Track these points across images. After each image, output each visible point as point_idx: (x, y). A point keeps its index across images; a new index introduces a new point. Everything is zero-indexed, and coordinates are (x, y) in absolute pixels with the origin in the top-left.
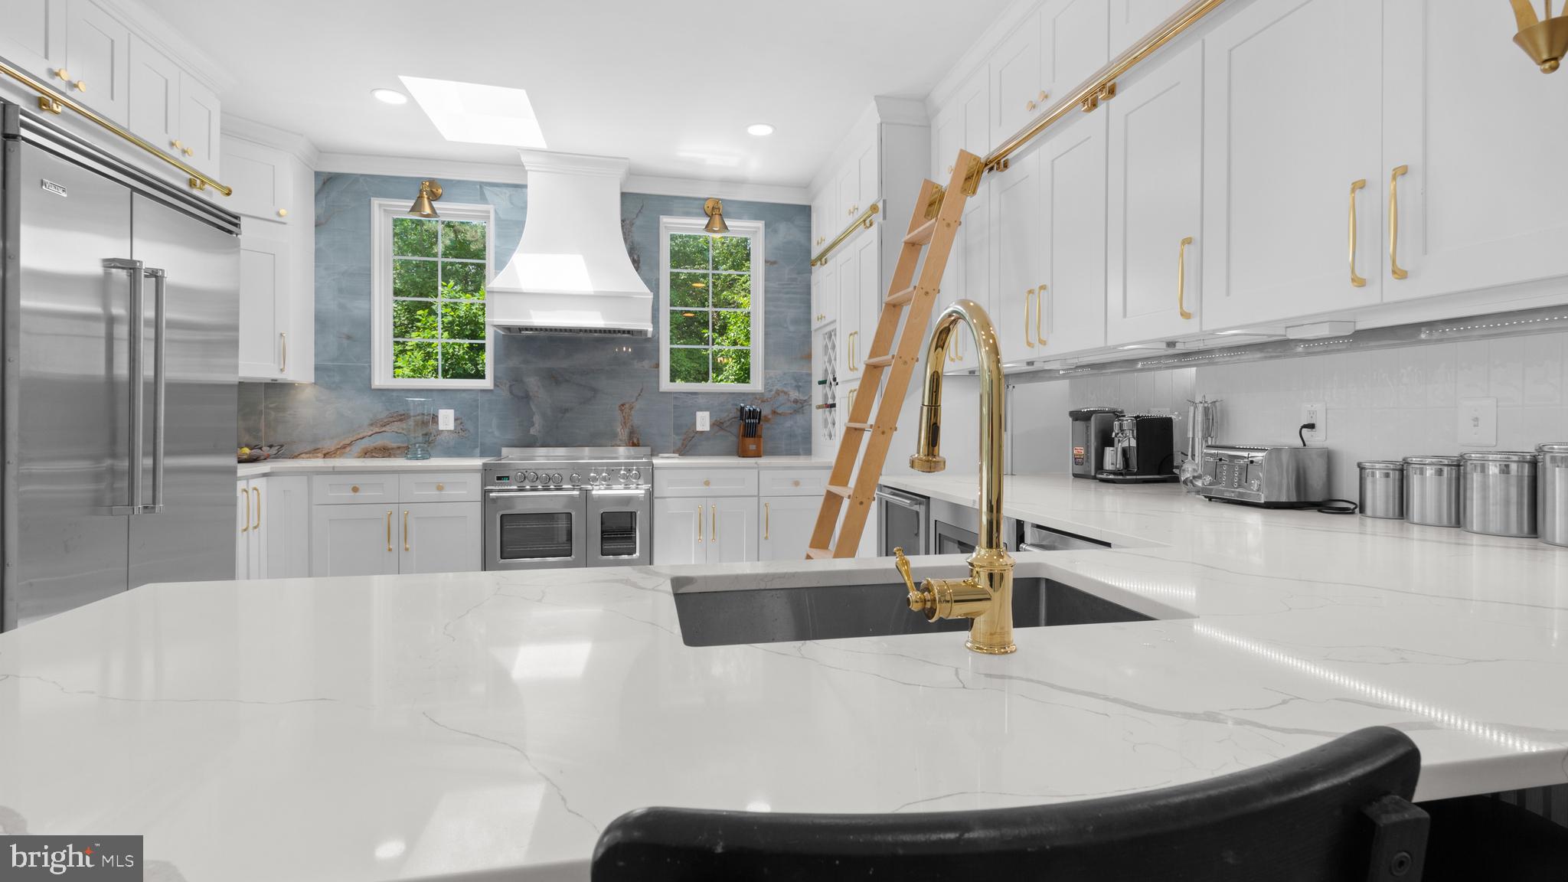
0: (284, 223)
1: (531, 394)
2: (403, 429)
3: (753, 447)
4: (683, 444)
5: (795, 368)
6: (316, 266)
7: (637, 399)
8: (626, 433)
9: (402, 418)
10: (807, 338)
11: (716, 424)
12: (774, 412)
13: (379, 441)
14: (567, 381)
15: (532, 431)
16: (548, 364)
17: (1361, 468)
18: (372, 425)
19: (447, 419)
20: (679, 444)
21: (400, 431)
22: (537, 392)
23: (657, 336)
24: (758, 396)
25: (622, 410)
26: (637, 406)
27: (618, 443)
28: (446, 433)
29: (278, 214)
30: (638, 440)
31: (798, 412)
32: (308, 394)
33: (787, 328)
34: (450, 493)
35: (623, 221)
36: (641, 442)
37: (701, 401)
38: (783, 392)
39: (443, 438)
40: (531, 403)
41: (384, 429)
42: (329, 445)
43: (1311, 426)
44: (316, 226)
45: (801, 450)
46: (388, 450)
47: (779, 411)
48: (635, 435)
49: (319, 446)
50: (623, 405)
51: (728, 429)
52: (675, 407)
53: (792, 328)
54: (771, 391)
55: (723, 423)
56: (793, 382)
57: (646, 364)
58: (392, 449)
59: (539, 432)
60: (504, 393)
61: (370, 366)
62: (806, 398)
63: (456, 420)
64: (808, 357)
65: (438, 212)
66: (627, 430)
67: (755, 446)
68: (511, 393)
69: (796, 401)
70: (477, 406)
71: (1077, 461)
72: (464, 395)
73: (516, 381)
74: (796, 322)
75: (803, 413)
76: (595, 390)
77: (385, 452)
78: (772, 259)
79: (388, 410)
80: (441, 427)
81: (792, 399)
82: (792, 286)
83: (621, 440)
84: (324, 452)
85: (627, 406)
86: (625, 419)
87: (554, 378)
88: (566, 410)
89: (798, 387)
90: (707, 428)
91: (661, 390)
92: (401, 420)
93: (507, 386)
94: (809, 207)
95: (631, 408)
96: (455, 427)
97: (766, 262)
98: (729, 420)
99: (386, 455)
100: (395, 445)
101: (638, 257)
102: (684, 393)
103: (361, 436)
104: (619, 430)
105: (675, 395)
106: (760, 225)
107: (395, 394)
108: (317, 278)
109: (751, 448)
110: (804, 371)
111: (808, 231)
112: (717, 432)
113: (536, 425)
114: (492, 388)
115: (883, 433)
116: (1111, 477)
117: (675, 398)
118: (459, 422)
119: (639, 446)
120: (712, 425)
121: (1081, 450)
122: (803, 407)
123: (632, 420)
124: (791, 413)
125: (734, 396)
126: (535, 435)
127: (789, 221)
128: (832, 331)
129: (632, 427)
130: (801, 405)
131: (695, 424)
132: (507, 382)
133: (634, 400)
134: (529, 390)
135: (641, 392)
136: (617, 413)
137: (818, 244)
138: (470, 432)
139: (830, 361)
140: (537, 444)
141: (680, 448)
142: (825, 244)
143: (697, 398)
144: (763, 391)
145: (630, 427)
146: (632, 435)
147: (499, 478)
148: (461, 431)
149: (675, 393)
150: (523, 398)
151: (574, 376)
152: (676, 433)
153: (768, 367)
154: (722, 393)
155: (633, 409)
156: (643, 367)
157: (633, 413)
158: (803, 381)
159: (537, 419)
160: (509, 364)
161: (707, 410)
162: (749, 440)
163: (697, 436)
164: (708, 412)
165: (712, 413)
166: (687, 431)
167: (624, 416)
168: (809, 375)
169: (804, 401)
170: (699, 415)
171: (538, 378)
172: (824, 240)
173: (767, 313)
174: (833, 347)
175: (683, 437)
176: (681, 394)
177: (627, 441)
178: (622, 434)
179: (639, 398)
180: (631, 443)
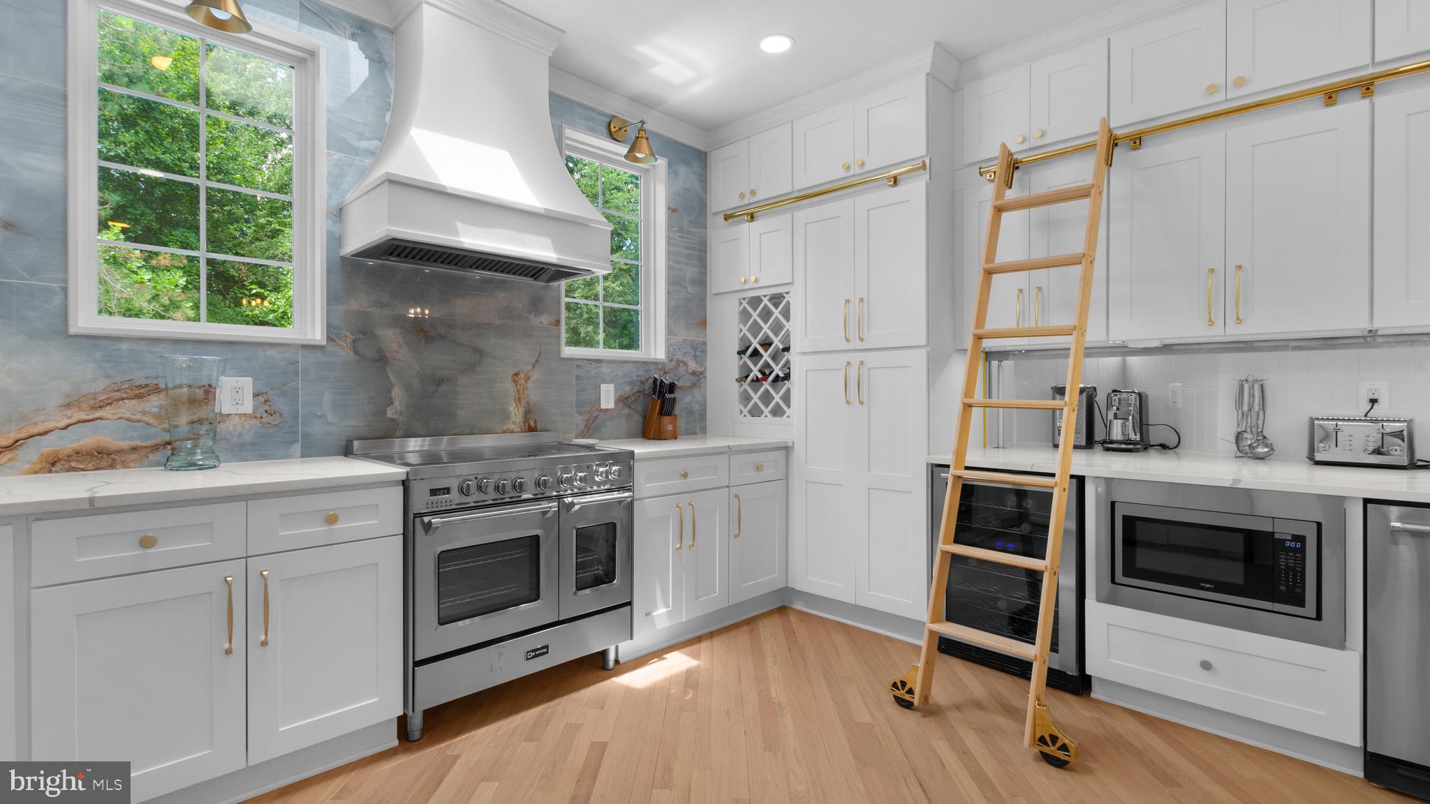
1: (388, 355)
2: (144, 413)
3: (670, 427)
4: (586, 425)
5: (693, 336)
7: (534, 367)
8: (520, 412)
9: (143, 391)
10: (703, 299)
11: (622, 400)
13: (87, 438)
14: (443, 338)
15: (390, 413)
18: (70, 406)
19: (236, 394)
20: (582, 427)
21: (138, 416)
22: (398, 352)
24: (661, 367)
25: (515, 382)
26: (535, 376)
27: (512, 427)
28: (237, 418)
30: (535, 423)
31: (695, 385)
33: (686, 288)
36: (539, 426)
37: (606, 370)
38: (683, 361)
39: (231, 428)
40: (388, 370)
41: (97, 414)
43: (1373, 401)
45: (701, 430)
46: (109, 454)
47: (679, 384)
48: (532, 416)
50: (517, 374)
51: (633, 406)
52: (578, 377)
53: (690, 289)
54: (672, 361)
55: (627, 399)
56: (691, 350)
57: (545, 319)
58: (120, 451)
59: (401, 414)
60: (344, 352)
61: (65, 289)
62: (702, 370)
63: (256, 395)
64: (703, 323)
66: (522, 409)
67: (672, 426)
68: (355, 352)
69: (694, 373)
70: (296, 373)
72: (271, 352)
73: (364, 333)
74: (693, 281)
75: (700, 387)
76: (480, 352)
78: (674, 206)
79: (107, 376)
80: (226, 408)
81: (690, 371)
82: (691, 241)
83: (514, 423)
85: (522, 375)
86: (519, 394)
87: (422, 334)
88: (441, 381)
89: (695, 357)
90: (611, 405)
91: (563, 356)
92: (139, 397)
93: (349, 340)
94: (706, 154)
95: (527, 379)
96: (255, 408)
97: (669, 208)
98: (633, 395)
99: (104, 464)
100: (125, 444)
102: (588, 360)
103: (39, 429)
104: (512, 409)
105: (576, 364)
106: (662, 162)
107: (124, 346)
109: (668, 429)
110: (701, 339)
111: (704, 180)
112: (622, 410)
113: (397, 404)
114: (324, 343)
117: (578, 366)
118: (261, 399)
119: (536, 431)
120: (617, 401)
122: (699, 379)
123: (527, 395)
124: (689, 387)
125: (638, 365)
126: (394, 420)
127: (688, 163)
128: (765, 296)
129: (528, 404)
130: (698, 377)
131: (599, 400)
132: (348, 334)
133: (530, 368)
134: (384, 349)
135: (539, 357)
136: (510, 385)
137: (742, 196)
138: (281, 415)
139: (755, 329)
140: (398, 433)
141: (583, 431)
142: (759, 197)
143: (600, 367)
144: (666, 361)
145: (526, 405)
146: (528, 416)
147: (434, 492)
148: (265, 415)
149: (577, 359)
150: (375, 361)
151: (452, 331)
152: (579, 413)
153: (670, 332)
154: (627, 362)
155: (529, 380)
156: (541, 323)
157: (530, 385)
158: (699, 351)
159: (397, 393)
160: (354, 305)
161: (611, 382)
162: (666, 419)
163: (601, 414)
164: (613, 385)
165: (615, 387)
166: (591, 410)
167: (518, 390)
168: (705, 343)
169: (701, 372)
170: (604, 387)
171: (398, 331)
172: (755, 193)
173: (669, 268)
174: (766, 315)
175: (585, 417)
176: (585, 361)
177: (521, 424)
178: (515, 414)
179: (536, 365)
180: (526, 427)
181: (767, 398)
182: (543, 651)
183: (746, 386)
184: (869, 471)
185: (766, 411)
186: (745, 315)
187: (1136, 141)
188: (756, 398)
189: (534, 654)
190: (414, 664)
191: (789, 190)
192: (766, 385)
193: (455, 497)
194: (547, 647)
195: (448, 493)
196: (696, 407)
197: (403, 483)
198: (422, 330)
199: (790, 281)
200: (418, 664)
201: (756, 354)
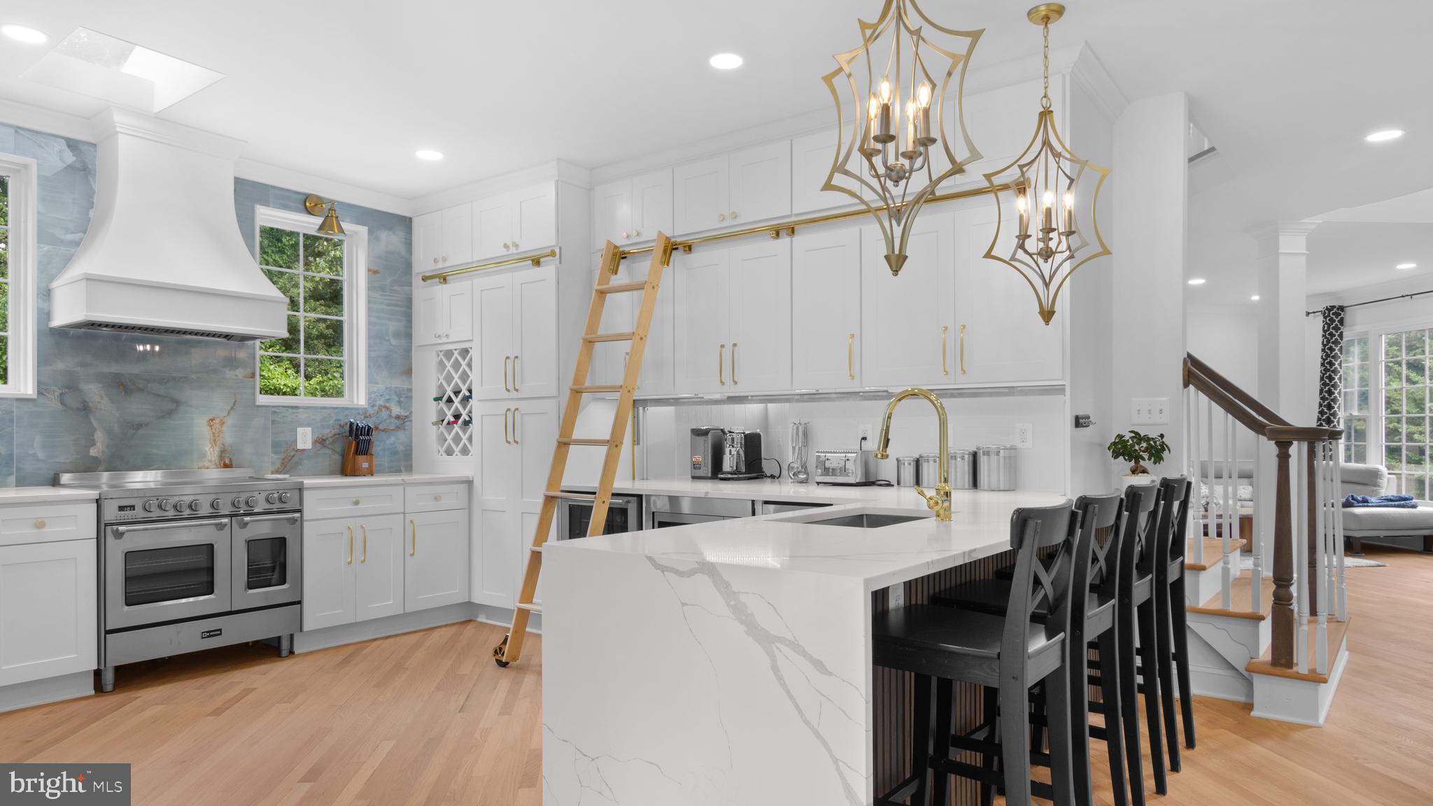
1: (91, 405)
3: (365, 465)
4: (282, 463)
5: (397, 383)
8: (216, 453)
10: (408, 352)
11: (320, 442)
12: (377, 428)
14: (141, 390)
15: (93, 452)
16: (115, 368)
17: (898, 460)
20: (278, 465)
22: (99, 402)
24: (361, 412)
25: (211, 426)
26: (230, 421)
27: (207, 464)
30: (231, 460)
31: (400, 428)
33: (389, 341)
36: (234, 463)
37: (303, 416)
38: (385, 407)
40: (91, 417)
43: (864, 439)
45: (403, 469)
47: (381, 427)
48: (228, 455)
50: (212, 420)
51: (331, 447)
52: (273, 422)
53: (393, 342)
54: (373, 406)
55: (324, 440)
56: (395, 397)
57: (240, 373)
59: (103, 452)
60: (52, 404)
62: (408, 414)
64: (409, 372)
66: (217, 449)
67: (367, 464)
68: (63, 403)
69: (398, 417)
70: (12, 421)
71: (695, 466)
73: (70, 388)
74: (397, 335)
75: (405, 429)
76: (177, 402)
78: (375, 268)
81: (394, 415)
82: (394, 298)
83: (210, 461)
85: (217, 421)
86: (214, 436)
87: (122, 387)
88: (139, 426)
89: (399, 402)
90: (309, 446)
91: (258, 403)
93: (58, 394)
94: (410, 219)
95: (222, 423)
97: (369, 270)
98: (332, 437)
102: (284, 407)
104: (207, 449)
105: (274, 409)
106: (363, 230)
109: (364, 466)
110: (406, 387)
111: (409, 243)
112: (319, 450)
113: (99, 445)
114: (35, 397)
115: (617, 446)
116: (730, 476)
117: (274, 412)
119: (231, 467)
120: (315, 442)
121: (699, 458)
122: (404, 423)
123: (222, 438)
124: (393, 430)
125: (336, 411)
126: (97, 457)
127: (390, 229)
128: (456, 350)
129: (223, 445)
130: (403, 421)
131: (296, 441)
132: (56, 389)
133: (226, 414)
134: (88, 400)
135: (234, 405)
136: (206, 430)
137: (435, 261)
139: (449, 379)
140: (99, 468)
141: (279, 468)
142: (449, 263)
143: (297, 413)
144: (366, 406)
145: (222, 446)
146: (224, 455)
147: (121, 508)
149: (273, 407)
150: (80, 410)
151: (150, 385)
152: (275, 453)
153: (371, 380)
154: (324, 408)
155: (224, 425)
156: (236, 376)
157: (224, 428)
158: (405, 397)
159: (99, 436)
160: (61, 365)
161: (308, 425)
162: (361, 458)
163: (298, 453)
164: (310, 429)
165: (312, 429)
166: (287, 450)
167: (213, 433)
168: (410, 390)
169: (406, 416)
170: (300, 430)
171: (100, 385)
172: (446, 260)
173: (370, 324)
174: (457, 366)
175: (282, 456)
176: (281, 408)
177: (217, 461)
178: (211, 453)
179: (231, 412)
180: (222, 465)
181: (457, 439)
182: (218, 632)
183: (442, 428)
184: (522, 497)
185: (457, 450)
186: (441, 365)
187: (689, 248)
188: (449, 438)
189: (208, 634)
190: (105, 632)
191: (470, 261)
192: (457, 428)
193: (139, 513)
194: (220, 630)
195: (134, 509)
196: (401, 448)
197: (97, 501)
198: (122, 385)
199: (471, 339)
200: (108, 632)
201: (450, 400)
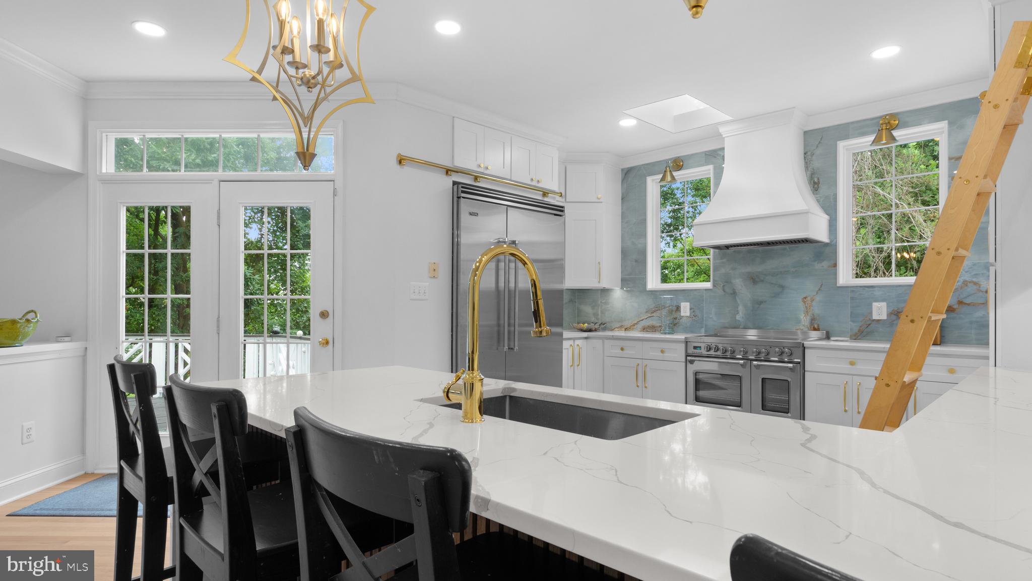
0: (601, 202)
1: (737, 291)
2: (662, 315)
4: (859, 330)
6: (622, 222)
8: (808, 320)
9: (662, 308)
11: (894, 314)
12: (960, 303)
13: (650, 322)
14: (762, 281)
15: (737, 317)
16: (749, 269)
18: (647, 312)
19: (685, 309)
20: (856, 330)
22: (741, 289)
23: (834, 241)
25: (805, 302)
26: (818, 298)
27: (802, 327)
28: (685, 318)
29: (598, 199)
30: (818, 326)
32: (618, 295)
34: (667, 355)
35: (805, 154)
36: (821, 327)
37: (877, 293)
38: (971, 282)
39: (683, 321)
40: (737, 298)
41: (652, 315)
42: (627, 324)
44: (622, 199)
46: (655, 328)
47: (967, 301)
48: (816, 322)
49: (623, 324)
50: (805, 298)
52: (852, 299)
55: (900, 313)
57: (825, 264)
58: (657, 327)
59: (742, 317)
60: (720, 291)
61: (646, 277)
63: (691, 309)
65: (676, 178)
66: (809, 318)
68: (724, 291)
70: (703, 300)
72: (695, 293)
73: (727, 282)
76: (783, 287)
77: (653, 329)
79: (655, 303)
80: (682, 314)
83: (804, 326)
84: (625, 328)
85: (809, 298)
86: (807, 309)
87: (754, 279)
88: (761, 302)
90: (884, 317)
91: (838, 285)
93: (722, 286)
95: (812, 300)
96: (690, 315)
97: (950, 159)
99: (654, 331)
100: (658, 325)
101: (818, 179)
102: (861, 287)
103: (642, 319)
104: (802, 317)
105: (852, 289)
106: (943, 125)
108: (623, 228)
112: (895, 321)
113: (740, 313)
114: (711, 288)
117: (853, 291)
119: (819, 330)
120: (890, 314)
123: (813, 310)
126: (739, 321)
129: (813, 314)
131: (871, 313)
132: (721, 283)
133: (815, 294)
134: (735, 288)
135: (821, 286)
136: (801, 305)
138: (698, 317)
140: (741, 327)
141: (857, 334)
143: (873, 291)
145: (812, 316)
146: (813, 322)
148: (693, 317)
149: (852, 287)
150: (731, 294)
151: (767, 277)
152: (853, 321)
154: (900, 286)
155: (814, 301)
156: (823, 266)
157: (814, 303)
159: (741, 308)
160: (723, 271)
161: (883, 301)
163: (874, 323)
164: (885, 303)
165: (887, 304)
166: (864, 320)
167: (806, 307)
170: (875, 305)
171: (742, 280)
175: (859, 324)
176: (858, 288)
177: (809, 326)
178: (804, 320)
179: (819, 292)
180: (812, 328)
198: (752, 278)
